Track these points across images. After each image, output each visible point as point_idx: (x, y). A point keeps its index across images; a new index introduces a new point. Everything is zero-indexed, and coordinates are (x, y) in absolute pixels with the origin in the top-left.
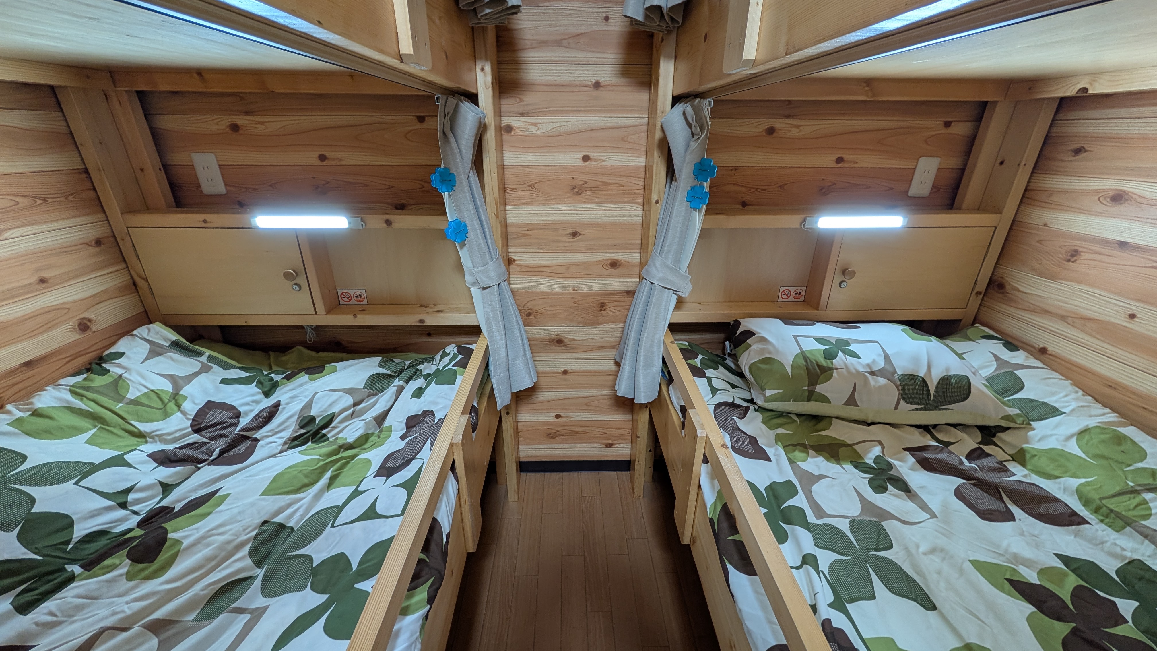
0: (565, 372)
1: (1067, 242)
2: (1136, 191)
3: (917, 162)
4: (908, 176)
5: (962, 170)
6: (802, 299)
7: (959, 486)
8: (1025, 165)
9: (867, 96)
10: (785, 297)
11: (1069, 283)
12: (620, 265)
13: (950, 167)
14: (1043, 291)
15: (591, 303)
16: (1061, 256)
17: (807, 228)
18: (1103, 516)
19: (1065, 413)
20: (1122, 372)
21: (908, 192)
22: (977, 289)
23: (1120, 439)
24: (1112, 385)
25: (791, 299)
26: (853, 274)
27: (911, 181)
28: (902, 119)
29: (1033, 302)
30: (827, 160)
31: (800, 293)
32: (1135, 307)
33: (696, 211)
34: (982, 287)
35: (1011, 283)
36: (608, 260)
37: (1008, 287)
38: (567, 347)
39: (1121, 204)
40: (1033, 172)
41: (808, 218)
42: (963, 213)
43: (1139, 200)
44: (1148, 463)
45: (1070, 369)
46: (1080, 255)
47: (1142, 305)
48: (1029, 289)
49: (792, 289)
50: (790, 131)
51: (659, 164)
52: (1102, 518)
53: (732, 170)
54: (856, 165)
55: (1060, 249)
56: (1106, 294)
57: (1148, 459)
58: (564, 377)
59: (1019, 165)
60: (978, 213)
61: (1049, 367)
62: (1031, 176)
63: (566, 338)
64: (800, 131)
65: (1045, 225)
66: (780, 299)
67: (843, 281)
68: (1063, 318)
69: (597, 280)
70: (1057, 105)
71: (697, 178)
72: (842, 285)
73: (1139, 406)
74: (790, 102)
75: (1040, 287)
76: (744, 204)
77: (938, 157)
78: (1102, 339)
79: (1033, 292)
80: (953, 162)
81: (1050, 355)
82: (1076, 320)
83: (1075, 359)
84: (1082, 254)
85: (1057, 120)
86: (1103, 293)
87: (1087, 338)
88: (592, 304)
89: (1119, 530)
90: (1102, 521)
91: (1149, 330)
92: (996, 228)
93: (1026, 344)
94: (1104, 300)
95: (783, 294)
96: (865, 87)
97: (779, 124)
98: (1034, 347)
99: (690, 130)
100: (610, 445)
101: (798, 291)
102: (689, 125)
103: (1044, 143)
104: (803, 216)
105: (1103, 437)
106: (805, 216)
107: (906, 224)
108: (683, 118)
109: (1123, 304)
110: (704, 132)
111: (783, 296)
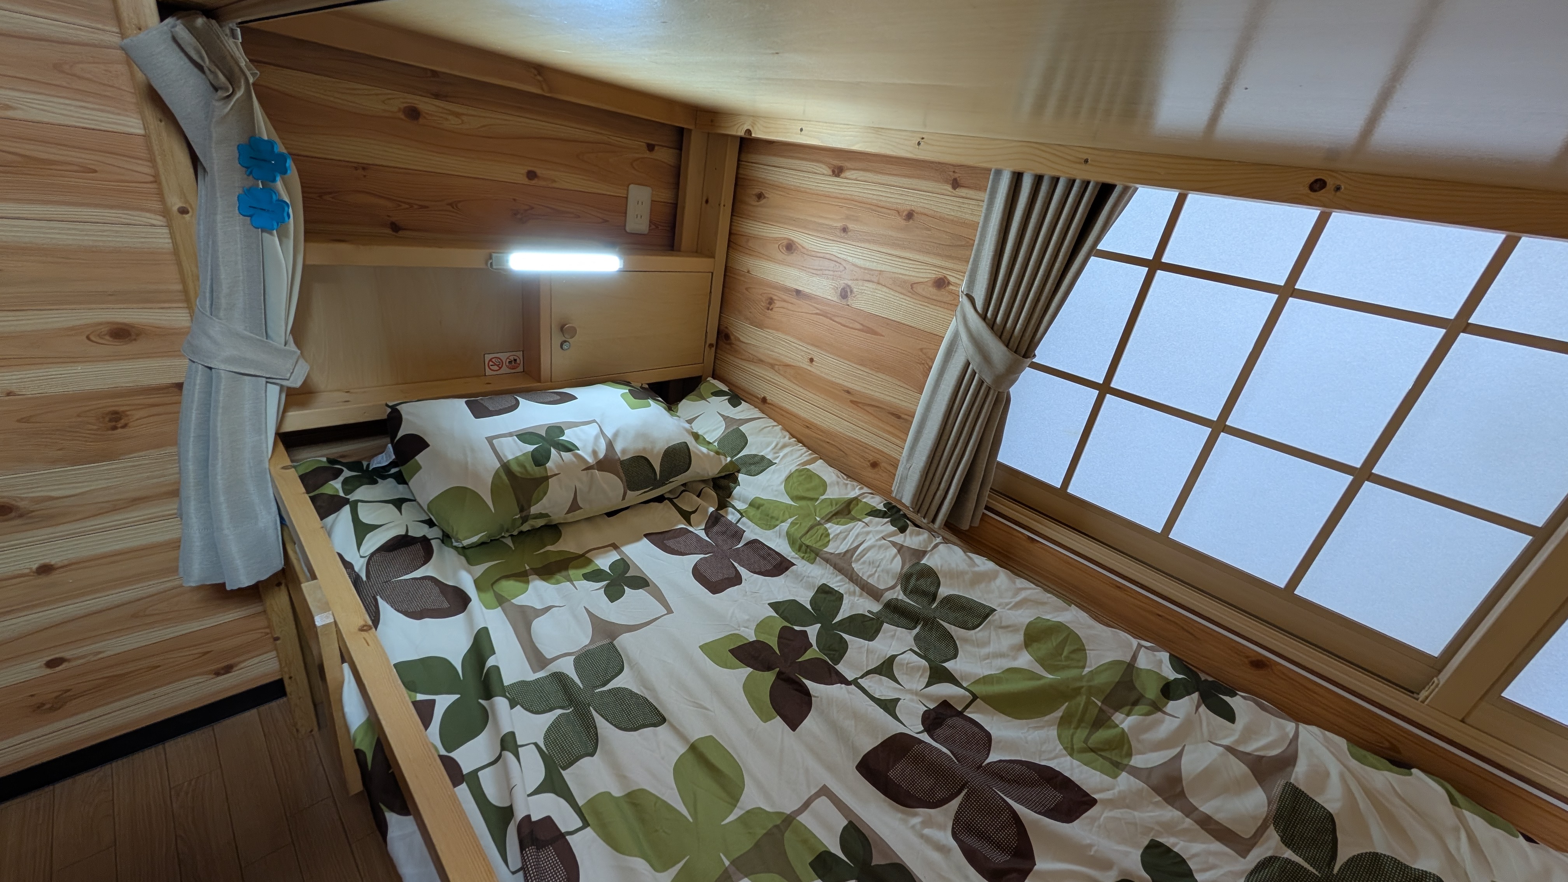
0: (45, 569)
1: (765, 290)
2: (799, 241)
3: (628, 190)
4: (621, 207)
5: (675, 205)
6: (520, 369)
7: (696, 565)
8: (724, 206)
9: (543, 89)
10: (496, 368)
11: (771, 331)
12: (138, 335)
13: (662, 200)
14: (756, 340)
15: (79, 416)
16: (763, 304)
17: (495, 269)
18: (803, 553)
19: (776, 463)
20: (812, 412)
21: (625, 226)
22: (708, 342)
23: (810, 476)
24: (809, 426)
25: (505, 370)
26: (573, 332)
27: (626, 213)
28: (598, 131)
29: (751, 352)
30: (515, 173)
31: (515, 360)
32: (814, 352)
33: (271, 234)
34: (712, 338)
35: (734, 333)
36: (101, 324)
37: (732, 337)
38: (31, 517)
39: (792, 253)
40: (732, 215)
41: (494, 255)
42: (683, 256)
43: (803, 250)
44: (828, 495)
45: (783, 415)
46: (774, 303)
47: (815, 349)
48: (747, 339)
49: (504, 356)
50: (447, 119)
51: (164, 134)
52: (803, 555)
53: (356, 169)
54: (555, 185)
55: (761, 297)
56: (795, 341)
57: (828, 491)
58: (44, 580)
59: (719, 205)
60: (696, 257)
61: (766, 415)
62: (731, 219)
63: (22, 499)
64: (463, 122)
65: (748, 272)
66: (488, 372)
67: (565, 341)
68: (772, 366)
69: (79, 368)
70: (739, 143)
71: (251, 173)
72: (565, 347)
73: (824, 441)
74: (435, 73)
75: (754, 337)
76: (395, 228)
77: (649, 186)
78: (797, 383)
79: (749, 342)
80: (665, 195)
81: (769, 404)
82: (780, 368)
83: (784, 405)
84: (775, 301)
85: (742, 161)
86: (792, 340)
87: (789, 384)
88: (80, 419)
89: (812, 561)
90: (803, 558)
91: (822, 372)
92: (712, 273)
93: (750, 394)
94: (794, 347)
95: (491, 363)
96: (535, 75)
97: (425, 105)
98: (757, 398)
99: (204, 77)
100: (228, 669)
101: (512, 358)
102: (200, 68)
103: (736, 185)
104: (488, 251)
105: (801, 478)
106: (491, 251)
107: (622, 267)
108: (175, 46)
109: (804, 349)
110: (239, 88)
111: (491, 367)
